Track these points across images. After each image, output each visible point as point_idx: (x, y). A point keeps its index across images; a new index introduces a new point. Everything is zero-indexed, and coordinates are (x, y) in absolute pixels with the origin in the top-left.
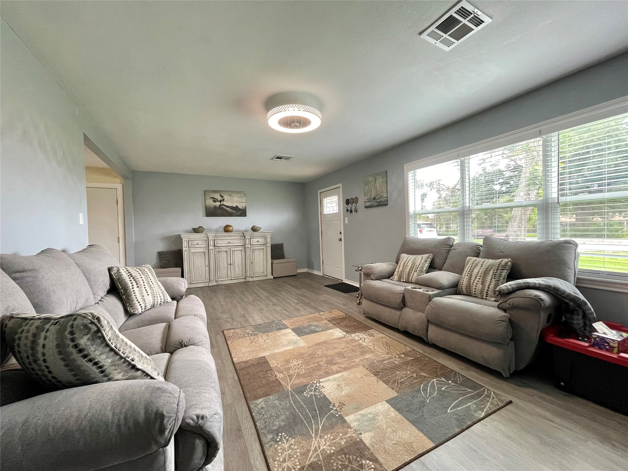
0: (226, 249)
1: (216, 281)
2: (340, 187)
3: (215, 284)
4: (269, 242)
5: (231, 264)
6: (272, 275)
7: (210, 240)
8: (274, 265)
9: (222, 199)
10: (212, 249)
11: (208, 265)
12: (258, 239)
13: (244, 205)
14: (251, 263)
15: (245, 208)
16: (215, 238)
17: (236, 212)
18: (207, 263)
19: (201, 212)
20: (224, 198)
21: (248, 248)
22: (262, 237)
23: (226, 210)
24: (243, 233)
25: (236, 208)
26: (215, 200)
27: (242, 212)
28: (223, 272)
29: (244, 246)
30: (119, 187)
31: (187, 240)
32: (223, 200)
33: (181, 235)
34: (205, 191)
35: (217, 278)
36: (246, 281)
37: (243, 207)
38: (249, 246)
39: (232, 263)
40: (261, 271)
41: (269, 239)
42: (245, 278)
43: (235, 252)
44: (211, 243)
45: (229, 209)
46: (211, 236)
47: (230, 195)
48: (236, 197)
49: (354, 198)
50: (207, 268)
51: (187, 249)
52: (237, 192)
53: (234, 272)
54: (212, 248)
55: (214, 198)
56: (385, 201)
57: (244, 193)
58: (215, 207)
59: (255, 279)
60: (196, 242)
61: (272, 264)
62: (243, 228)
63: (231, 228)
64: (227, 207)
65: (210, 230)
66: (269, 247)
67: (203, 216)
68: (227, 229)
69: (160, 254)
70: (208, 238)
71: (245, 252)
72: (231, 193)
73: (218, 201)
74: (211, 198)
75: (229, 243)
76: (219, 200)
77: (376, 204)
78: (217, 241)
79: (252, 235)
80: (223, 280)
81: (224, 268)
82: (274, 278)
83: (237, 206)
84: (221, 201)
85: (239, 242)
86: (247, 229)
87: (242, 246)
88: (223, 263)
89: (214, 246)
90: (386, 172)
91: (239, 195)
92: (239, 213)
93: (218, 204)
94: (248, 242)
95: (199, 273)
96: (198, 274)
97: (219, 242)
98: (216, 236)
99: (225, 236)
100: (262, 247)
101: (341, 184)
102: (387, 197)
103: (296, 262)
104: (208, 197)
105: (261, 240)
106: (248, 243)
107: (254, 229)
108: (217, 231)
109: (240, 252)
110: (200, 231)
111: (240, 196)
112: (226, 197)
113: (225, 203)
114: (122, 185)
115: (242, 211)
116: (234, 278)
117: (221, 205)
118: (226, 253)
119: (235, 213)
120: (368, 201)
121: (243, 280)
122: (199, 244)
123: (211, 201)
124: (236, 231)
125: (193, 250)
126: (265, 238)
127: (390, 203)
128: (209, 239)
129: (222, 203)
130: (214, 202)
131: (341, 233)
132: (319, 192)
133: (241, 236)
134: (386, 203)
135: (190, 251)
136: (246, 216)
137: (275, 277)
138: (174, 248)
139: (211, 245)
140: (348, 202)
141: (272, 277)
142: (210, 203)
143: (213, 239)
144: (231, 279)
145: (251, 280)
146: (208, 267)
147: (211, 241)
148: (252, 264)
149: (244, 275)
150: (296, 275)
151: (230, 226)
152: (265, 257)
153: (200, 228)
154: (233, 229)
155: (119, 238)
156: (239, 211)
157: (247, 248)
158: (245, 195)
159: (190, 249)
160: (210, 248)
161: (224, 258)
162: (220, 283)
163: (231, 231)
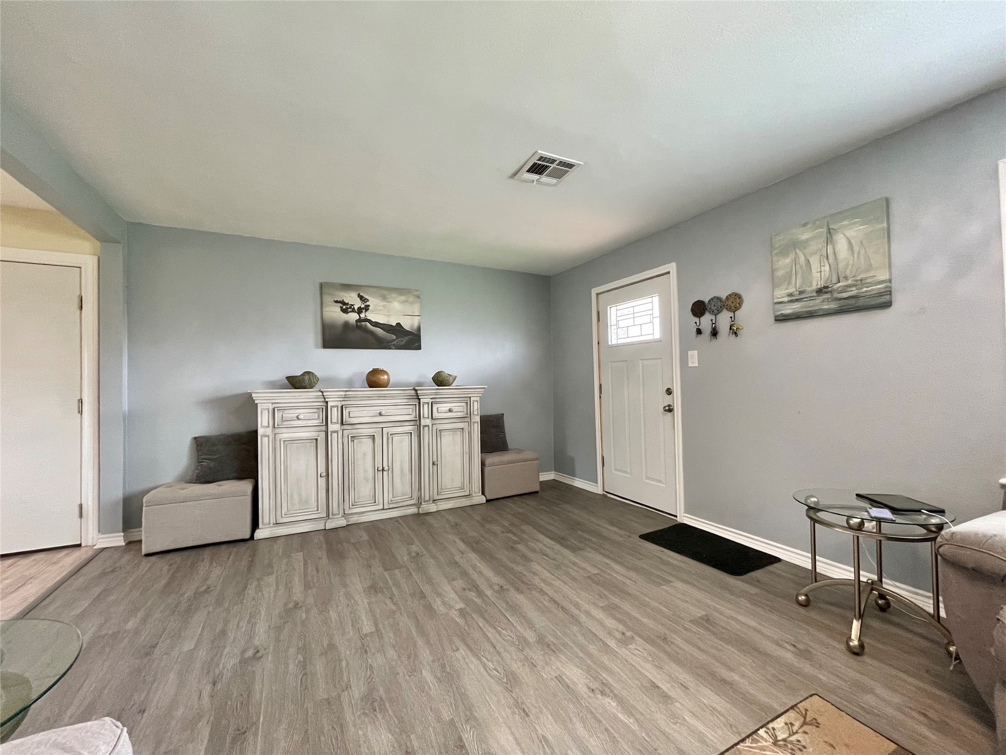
0: (370, 431)
1: (345, 515)
2: (669, 273)
3: (342, 522)
4: (476, 413)
5: (383, 470)
6: (483, 493)
7: (332, 407)
8: (487, 469)
9: (363, 306)
10: (337, 432)
11: (324, 474)
12: (449, 405)
13: (415, 322)
14: (433, 464)
15: (419, 329)
16: (343, 403)
17: (397, 338)
18: (322, 469)
19: (312, 336)
20: (368, 303)
21: (426, 428)
22: (460, 399)
23: (372, 333)
24: (416, 390)
25: (397, 329)
26: (346, 308)
27: (410, 339)
28: (364, 490)
29: (417, 422)
30: (90, 264)
31: (271, 407)
32: (367, 308)
33: (253, 395)
34: (321, 286)
35: (347, 507)
36: (421, 512)
37: (412, 326)
38: (428, 422)
39: (386, 468)
40: (458, 484)
41: (476, 403)
42: (419, 504)
43: (396, 438)
44: (335, 415)
45: (379, 331)
46: (334, 398)
47: (384, 298)
48: (398, 302)
49: (724, 297)
50: (322, 482)
51: (269, 431)
52: (400, 291)
53: (391, 489)
54: (337, 427)
55: (343, 303)
56: (880, 294)
57: (416, 293)
58: (346, 325)
59: (444, 506)
60: (292, 414)
61: (483, 464)
62: (413, 379)
63: (386, 377)
64: (376, 324)
65: (332, 382)
66: (476, 425)
67: (317, 347)
68: (374, 380)
69: (201, 444)
70: (327, 402)
71: (419, 436)
72: (385, 292)
73: (353, 311)
74: (337, 302)
75: (380, 414)
76: (356, 308)
77: (833, 306)
78: (348, 410)
79: (436, 394)
80: (363, 513)
81: (367, 480)
82: (487, 501)
83: (398, 324)
84: (360, 311)
85: (406, 413)
86: (421, 380)
87: (412, 423)
88: (364, 467)
89: (342, 424)
90: (887, 201)
91: (403, 298)
92: (405, 340)
93: (353, 317)
94: (425, 410)
95: (300, 495)
96: (296, 498)
97: (355, 412)
98: (346, 397)
99: (369, 398)
100: (461, 425)
101: (674, 265)
102: (890, 281)
103: (537, 459)
104: (328, 299)
105: (459, 408)
106: (426, 415)
107: (440, 380)
108: (350, 383)
109: (407, 438)
110: (307, 382)
111: (406, 301)
112: (373, 302)
113: (371, 316)
114: (96, 258)
115: (410, 337)
116: (391, 506)
117: (360, 320)
118: (370, 441)
119: (394, 340)
120: (791, 301)
121: (413, 510)
122: (301, 417)
123: (337, 308)
124: (397, 385)
125: (285, 435)
126: (468, 401)
127: (899, 300)
128: (330, 404)
129: (363, 315)
130: (345, 311)
131: (669, 392)
132: (594, 291)
133: (410, 398)
134: (886, 298)
135: (278, 437)
136: (419, 348)
137: (489, 498)
138: (238, 427)
139: (335, 420)
140: (699, 309)
141: (483, 499)
142: (335, 314)
143: (340, 404)
144: (383, 509)
145: (433, 508)
146: (324, 479)
147: (335, 410)
148: (435, 467)
149: (415, 496)
150: (537, 492)
151: (383, 372)
152: (466, 449)
153: (307, 377)
154: (389, 380)
155: (81, 401)
156: (406, 335)
157: (424, 426)
158: (419, 298)
159: (277, 431)
160: (332, 427)
161: (365, 455)
162: (354, 519)
163: (384, 385)
